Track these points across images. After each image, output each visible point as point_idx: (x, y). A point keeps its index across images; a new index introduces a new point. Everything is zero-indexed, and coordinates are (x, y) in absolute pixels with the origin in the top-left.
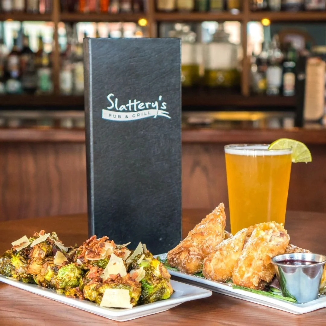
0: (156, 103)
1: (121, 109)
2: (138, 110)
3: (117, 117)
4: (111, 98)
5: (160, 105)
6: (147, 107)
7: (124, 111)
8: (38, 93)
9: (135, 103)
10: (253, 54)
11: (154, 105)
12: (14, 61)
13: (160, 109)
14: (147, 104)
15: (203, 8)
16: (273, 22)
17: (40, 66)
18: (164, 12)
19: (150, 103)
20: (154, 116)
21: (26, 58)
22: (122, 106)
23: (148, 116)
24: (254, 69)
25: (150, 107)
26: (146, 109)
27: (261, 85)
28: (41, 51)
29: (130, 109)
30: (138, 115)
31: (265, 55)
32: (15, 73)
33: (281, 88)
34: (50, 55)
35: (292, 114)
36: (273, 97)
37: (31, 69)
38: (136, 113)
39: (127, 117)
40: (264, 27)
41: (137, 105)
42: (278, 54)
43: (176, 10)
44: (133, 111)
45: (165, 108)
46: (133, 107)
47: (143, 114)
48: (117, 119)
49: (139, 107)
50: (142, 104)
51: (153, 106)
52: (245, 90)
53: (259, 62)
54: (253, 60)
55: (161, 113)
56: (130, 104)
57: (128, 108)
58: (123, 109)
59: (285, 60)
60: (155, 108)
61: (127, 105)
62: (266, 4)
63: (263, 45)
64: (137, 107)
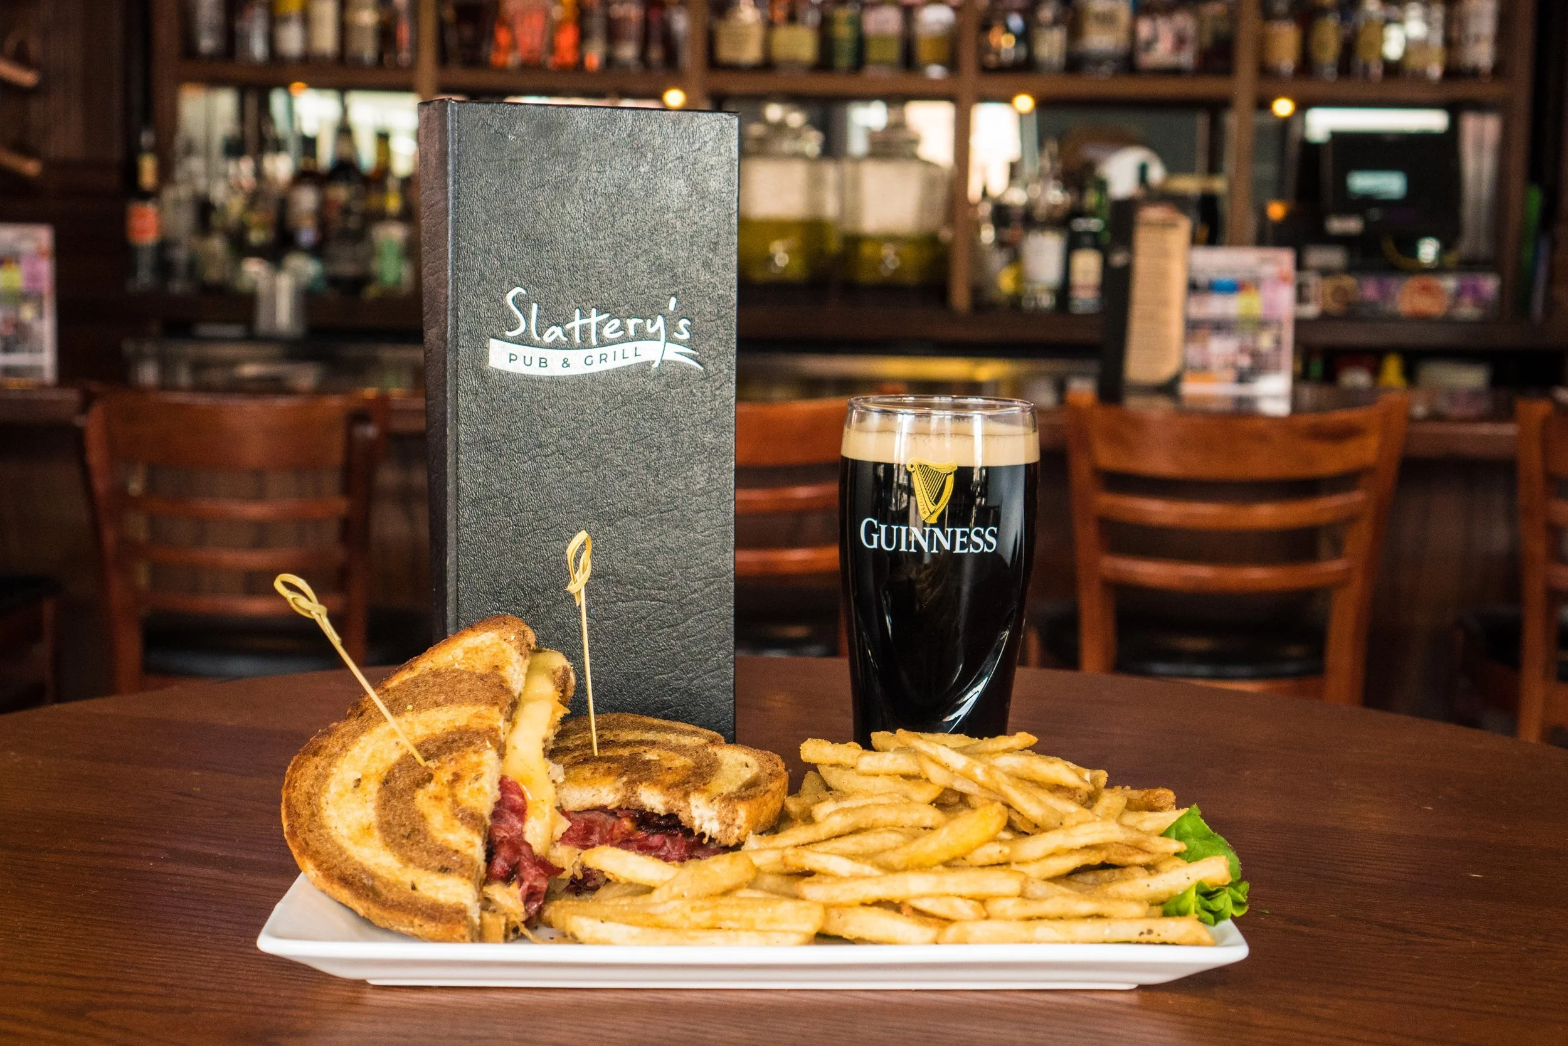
0: (660, 319)
1: (547, 339)
2: (602, 343)
3: (536, 362)
4: (517, 301)
5: (671, 328)
6: (632, 332)
7: (556, 345)
8: (372, 292)
9: (594, 319)
10: (985, 194)
11: (652, 326)
12: (307, 199)
13: (670, 339)
14: (631, 323)
15: (844, 60)
16: (1044, 105)
17: (381, 216)
18: (734, 68)
19: (641, 321)
20: (654, 362)
21: (340, 193)
22: (553, 328)
23: (632, 360)
24: (988, 235)
25: (641, 335)
26: (625, 339)
27: (1006, 282)
28: (383, 171)
29: (578, 341)
30: (604, 357)
31: (1017, 197)
32: (307, 235)
33: (1064, 290)
34: (407, 183)
35: (1093, 366)
36: (1037, 314)
37: (353, 223)
38: (596, 353)
39: (566, 363)
40: (1022, 116)
41: (600, 326)
42: (1055, 196)
43: (767, 65)
44: (585, 344)
45: (686, 336)
46: (584, 330)
47: (619, 355)
48: (535, 371)
49: (607, 332)
50: (616, 323)
51: (651, 330)
52: (960, 297)
53: (1002, 214)
54: (986, 209)
55: (675, 354)
56: (577, 323)
57: (568, 334)
58: (553, 337)
59: (1076, 212)
60: (655, 337)
61: (568, 326)
62: (1023, 52)
63: (1014, 170)
64: (598, 333)
